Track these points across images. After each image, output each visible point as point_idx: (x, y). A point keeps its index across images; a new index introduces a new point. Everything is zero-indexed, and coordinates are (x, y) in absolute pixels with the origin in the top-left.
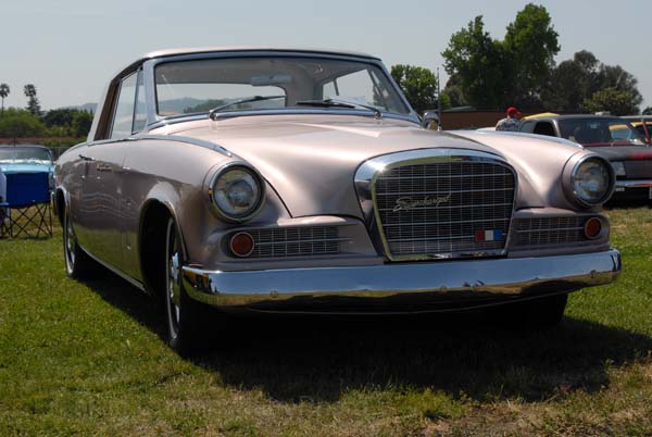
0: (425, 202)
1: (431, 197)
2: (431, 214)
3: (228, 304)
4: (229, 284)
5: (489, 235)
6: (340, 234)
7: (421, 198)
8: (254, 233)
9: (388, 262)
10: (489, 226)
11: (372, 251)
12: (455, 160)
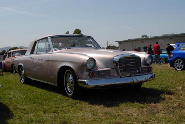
0: (127, 65)
1: (128, 64)
2: (128, 67)
3: (90, 87)
4: (90, 83)
5: (137, 71)
6: (110, 72)
7: (126, 64)
8: (95, 72)
9: (121, 77)
10: (137, 69)
11: (117, 75)
12: (132, 56)
